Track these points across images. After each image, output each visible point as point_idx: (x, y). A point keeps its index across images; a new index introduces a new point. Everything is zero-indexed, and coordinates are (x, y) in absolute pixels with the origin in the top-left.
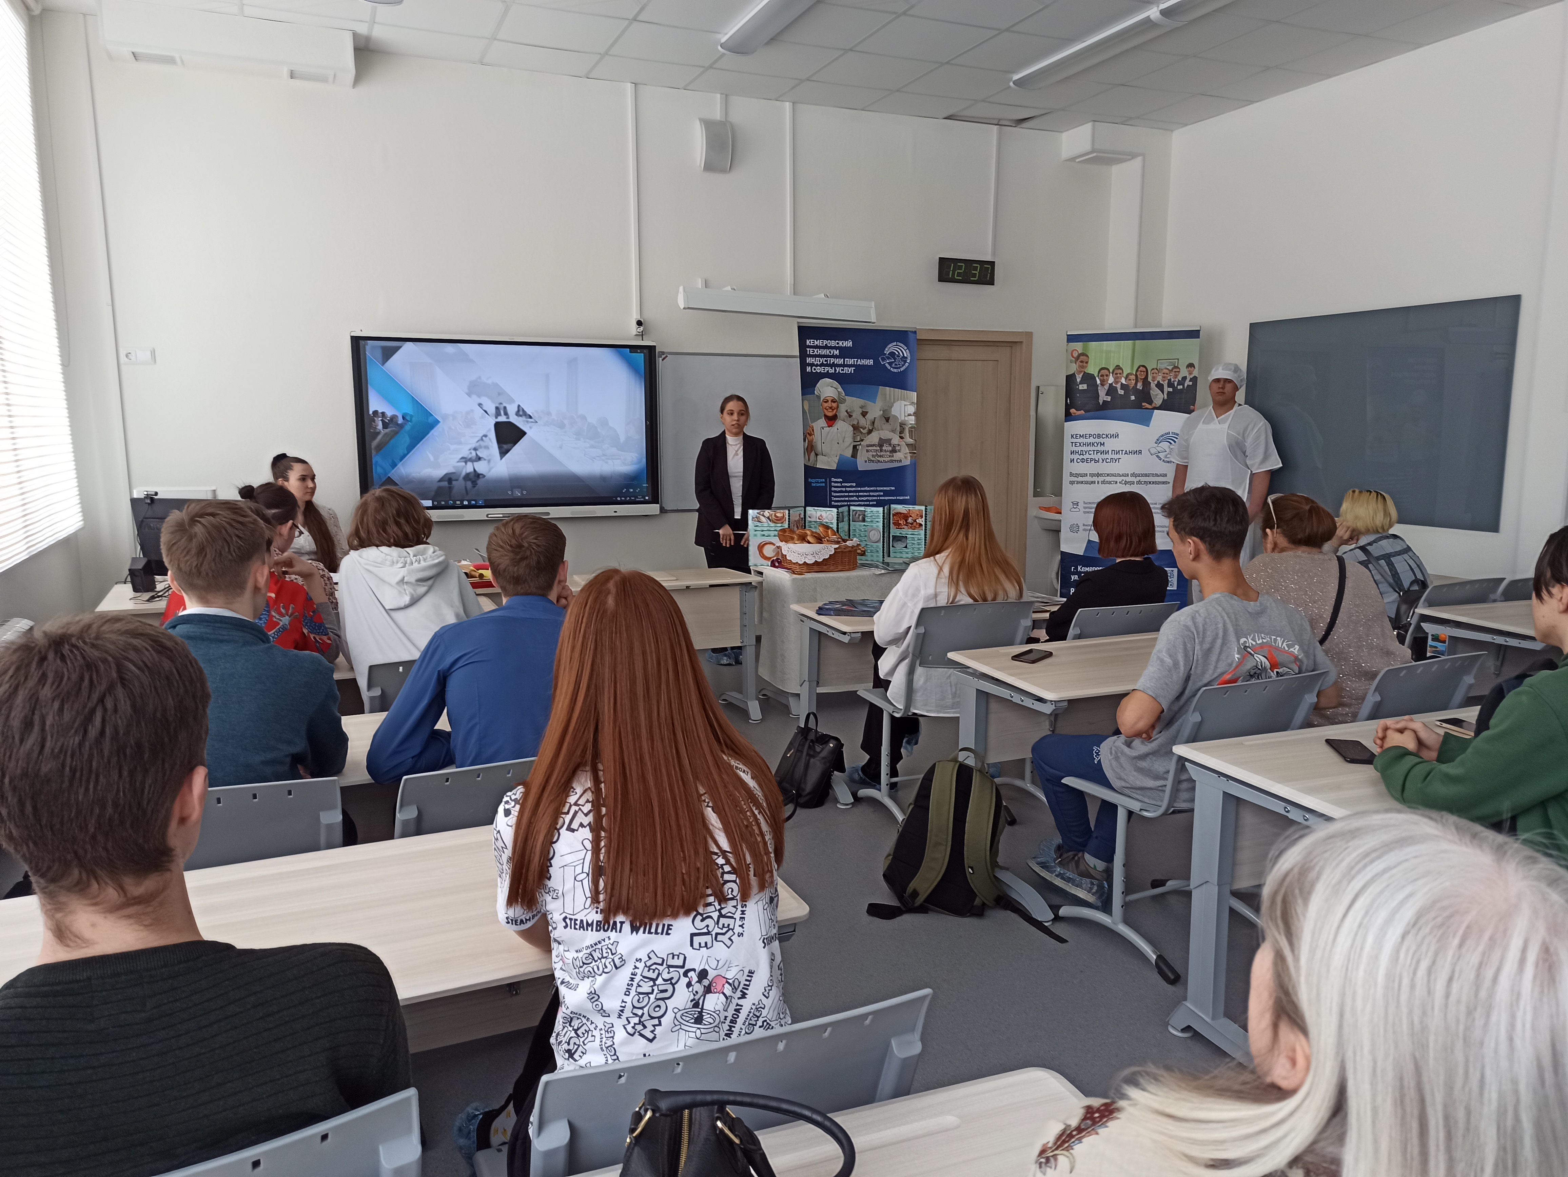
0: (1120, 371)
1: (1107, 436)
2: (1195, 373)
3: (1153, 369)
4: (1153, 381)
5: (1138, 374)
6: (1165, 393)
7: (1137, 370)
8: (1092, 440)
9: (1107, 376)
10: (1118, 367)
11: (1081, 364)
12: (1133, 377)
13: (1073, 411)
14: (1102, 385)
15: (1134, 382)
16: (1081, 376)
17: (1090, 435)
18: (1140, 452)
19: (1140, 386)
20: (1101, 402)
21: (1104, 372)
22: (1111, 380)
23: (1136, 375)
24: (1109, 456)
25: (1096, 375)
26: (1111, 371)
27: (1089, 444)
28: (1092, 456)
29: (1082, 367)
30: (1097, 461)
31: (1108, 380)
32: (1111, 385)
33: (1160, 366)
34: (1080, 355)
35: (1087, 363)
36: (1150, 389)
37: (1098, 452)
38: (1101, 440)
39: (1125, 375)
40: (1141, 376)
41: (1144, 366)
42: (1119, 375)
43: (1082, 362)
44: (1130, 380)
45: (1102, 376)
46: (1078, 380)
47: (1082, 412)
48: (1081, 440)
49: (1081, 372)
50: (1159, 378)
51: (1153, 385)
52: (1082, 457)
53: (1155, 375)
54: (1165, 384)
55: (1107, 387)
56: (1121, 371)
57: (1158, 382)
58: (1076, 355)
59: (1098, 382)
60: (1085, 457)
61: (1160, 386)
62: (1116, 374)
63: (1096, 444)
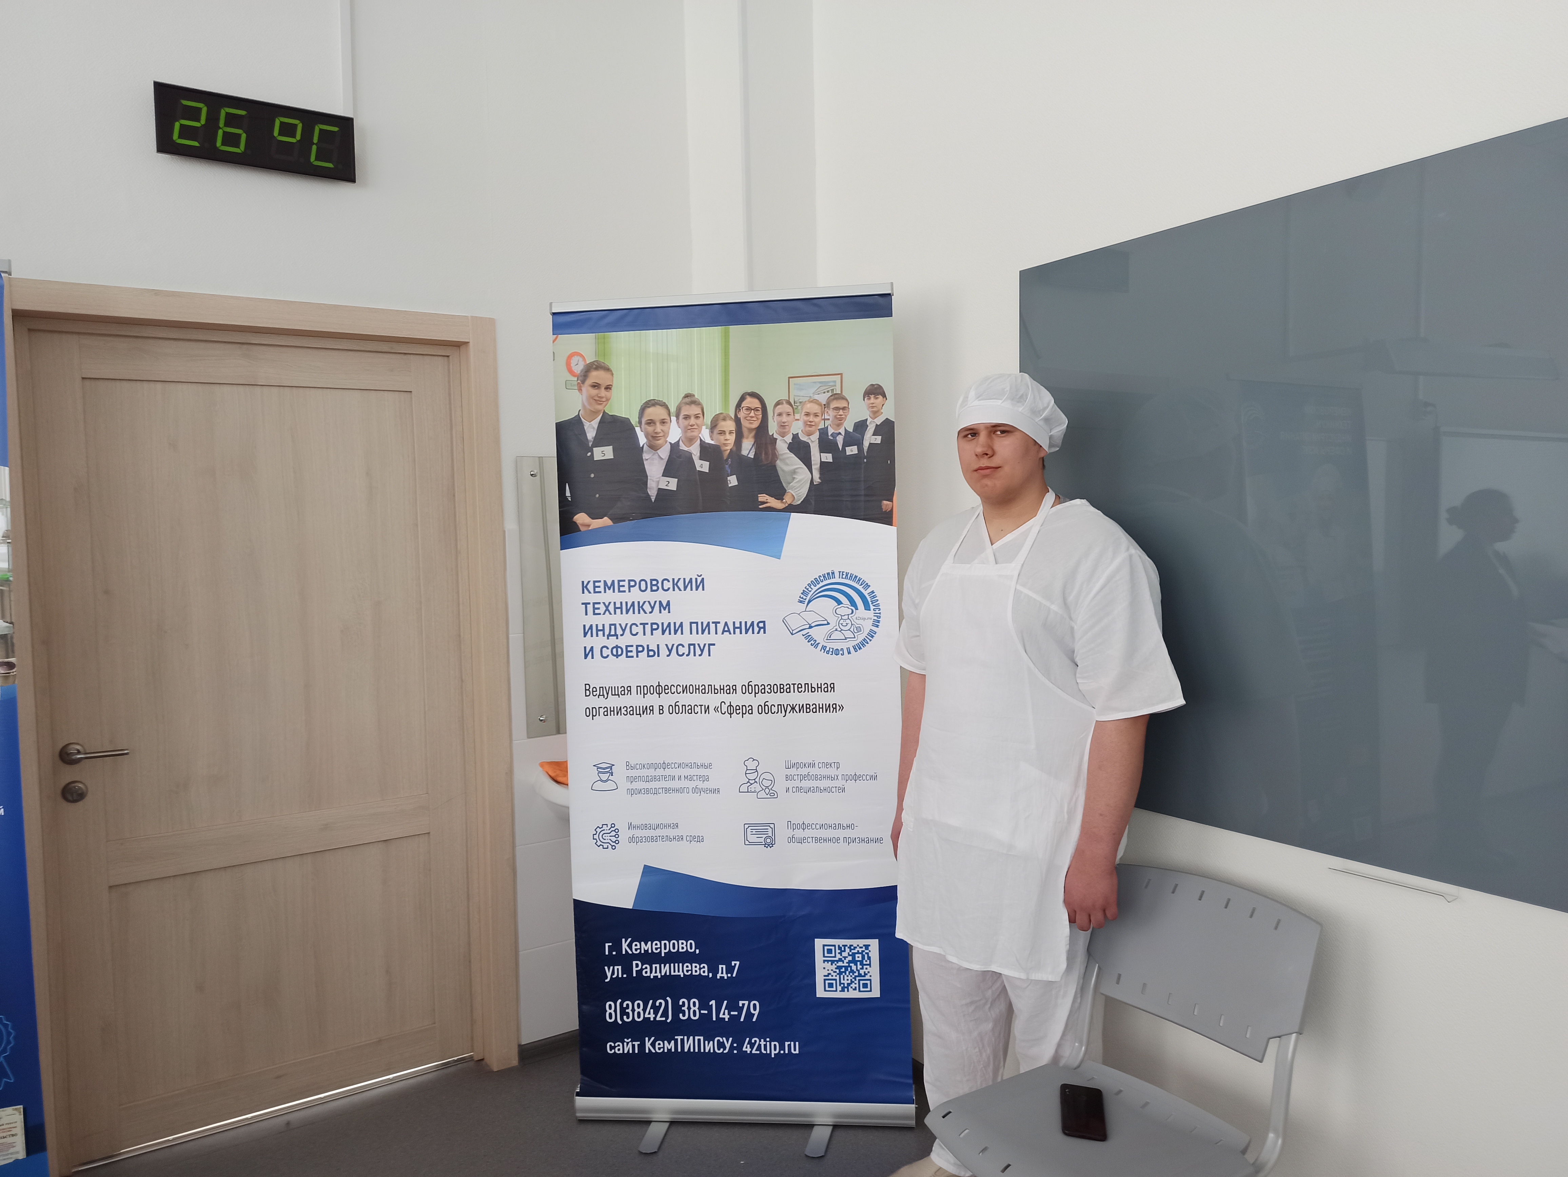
0: (696, 410)
1: (675, 584)
2: (888, 412)
3: (778, 404)
4: (783, 435)
5: (741, 415)
6: (816, 466)
7: (739, 406)
8: (635, 595)
9: (663, 422)
10: (690, 399)
11: (594, 392)
12: (730, 425)
13: (581, 518)
14: (654, 448)
15: (732, 438)
16: (595, 423)
17: (632, 583)
18: (762, 627)
19: (748, 448)
20: (653, 493)
21: (654, 413)
22: (675, 433)
23: (737, 421)
24: (686, 638)
25: (634, 420)
26: (673, 409)
27: (630, 608)
28: (640, 640)
29: (598, 400)
30: (653, 653)
31: (666, 434)
32: (674, 447)
33: (796, 394)
34: (589, 368)
35: (608, 388)
36: (775, 456)
37: (654, 626)
38: (661, 596)
39: (708, 419)
40: (751, 423)
41: (754, 395)
42: (693, 421)
43: (596, 386)
44: (722, 433)
45: (651, 422)
46: (591, 434)
47: (606, 521)
48: (610, 597)
49: (596, 413)
50: (797, 427)
51: (782, 446)
52: (612, 642)
53: (784, 418)
54: (814, 442)
55: (664, 452)
56: (698, 411)
57: (795, 437)
58: (578, 368)
59: (642, 440)
60: (623, 642)
61: (800, 449)
62: (687, 417)
63: (647, 607)
